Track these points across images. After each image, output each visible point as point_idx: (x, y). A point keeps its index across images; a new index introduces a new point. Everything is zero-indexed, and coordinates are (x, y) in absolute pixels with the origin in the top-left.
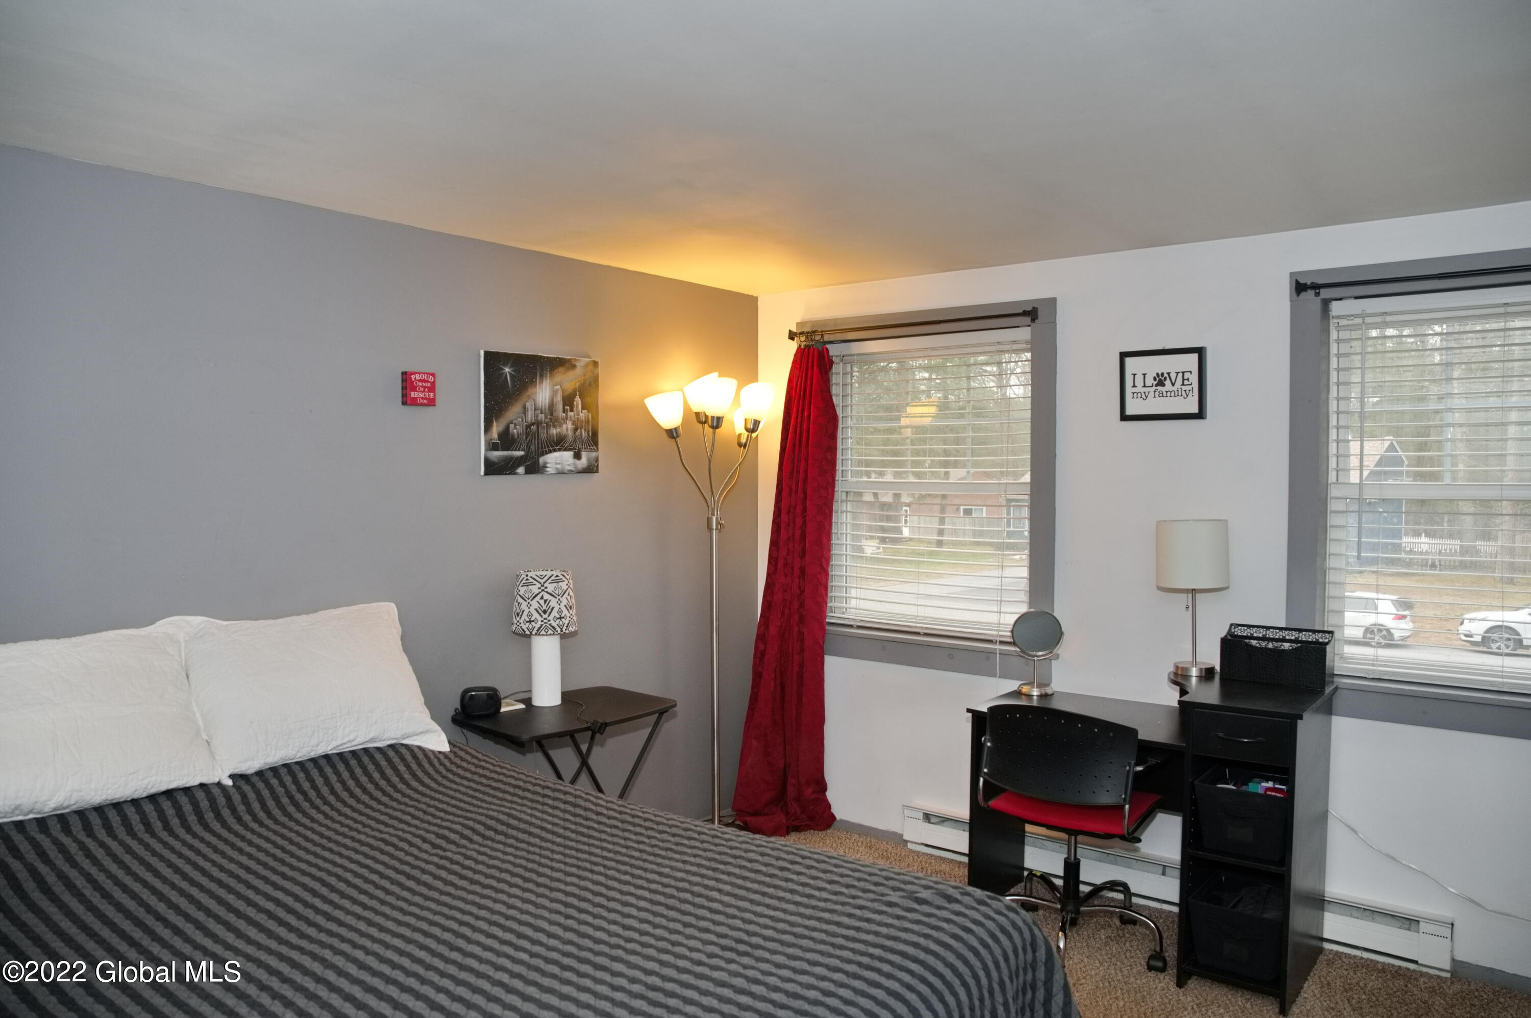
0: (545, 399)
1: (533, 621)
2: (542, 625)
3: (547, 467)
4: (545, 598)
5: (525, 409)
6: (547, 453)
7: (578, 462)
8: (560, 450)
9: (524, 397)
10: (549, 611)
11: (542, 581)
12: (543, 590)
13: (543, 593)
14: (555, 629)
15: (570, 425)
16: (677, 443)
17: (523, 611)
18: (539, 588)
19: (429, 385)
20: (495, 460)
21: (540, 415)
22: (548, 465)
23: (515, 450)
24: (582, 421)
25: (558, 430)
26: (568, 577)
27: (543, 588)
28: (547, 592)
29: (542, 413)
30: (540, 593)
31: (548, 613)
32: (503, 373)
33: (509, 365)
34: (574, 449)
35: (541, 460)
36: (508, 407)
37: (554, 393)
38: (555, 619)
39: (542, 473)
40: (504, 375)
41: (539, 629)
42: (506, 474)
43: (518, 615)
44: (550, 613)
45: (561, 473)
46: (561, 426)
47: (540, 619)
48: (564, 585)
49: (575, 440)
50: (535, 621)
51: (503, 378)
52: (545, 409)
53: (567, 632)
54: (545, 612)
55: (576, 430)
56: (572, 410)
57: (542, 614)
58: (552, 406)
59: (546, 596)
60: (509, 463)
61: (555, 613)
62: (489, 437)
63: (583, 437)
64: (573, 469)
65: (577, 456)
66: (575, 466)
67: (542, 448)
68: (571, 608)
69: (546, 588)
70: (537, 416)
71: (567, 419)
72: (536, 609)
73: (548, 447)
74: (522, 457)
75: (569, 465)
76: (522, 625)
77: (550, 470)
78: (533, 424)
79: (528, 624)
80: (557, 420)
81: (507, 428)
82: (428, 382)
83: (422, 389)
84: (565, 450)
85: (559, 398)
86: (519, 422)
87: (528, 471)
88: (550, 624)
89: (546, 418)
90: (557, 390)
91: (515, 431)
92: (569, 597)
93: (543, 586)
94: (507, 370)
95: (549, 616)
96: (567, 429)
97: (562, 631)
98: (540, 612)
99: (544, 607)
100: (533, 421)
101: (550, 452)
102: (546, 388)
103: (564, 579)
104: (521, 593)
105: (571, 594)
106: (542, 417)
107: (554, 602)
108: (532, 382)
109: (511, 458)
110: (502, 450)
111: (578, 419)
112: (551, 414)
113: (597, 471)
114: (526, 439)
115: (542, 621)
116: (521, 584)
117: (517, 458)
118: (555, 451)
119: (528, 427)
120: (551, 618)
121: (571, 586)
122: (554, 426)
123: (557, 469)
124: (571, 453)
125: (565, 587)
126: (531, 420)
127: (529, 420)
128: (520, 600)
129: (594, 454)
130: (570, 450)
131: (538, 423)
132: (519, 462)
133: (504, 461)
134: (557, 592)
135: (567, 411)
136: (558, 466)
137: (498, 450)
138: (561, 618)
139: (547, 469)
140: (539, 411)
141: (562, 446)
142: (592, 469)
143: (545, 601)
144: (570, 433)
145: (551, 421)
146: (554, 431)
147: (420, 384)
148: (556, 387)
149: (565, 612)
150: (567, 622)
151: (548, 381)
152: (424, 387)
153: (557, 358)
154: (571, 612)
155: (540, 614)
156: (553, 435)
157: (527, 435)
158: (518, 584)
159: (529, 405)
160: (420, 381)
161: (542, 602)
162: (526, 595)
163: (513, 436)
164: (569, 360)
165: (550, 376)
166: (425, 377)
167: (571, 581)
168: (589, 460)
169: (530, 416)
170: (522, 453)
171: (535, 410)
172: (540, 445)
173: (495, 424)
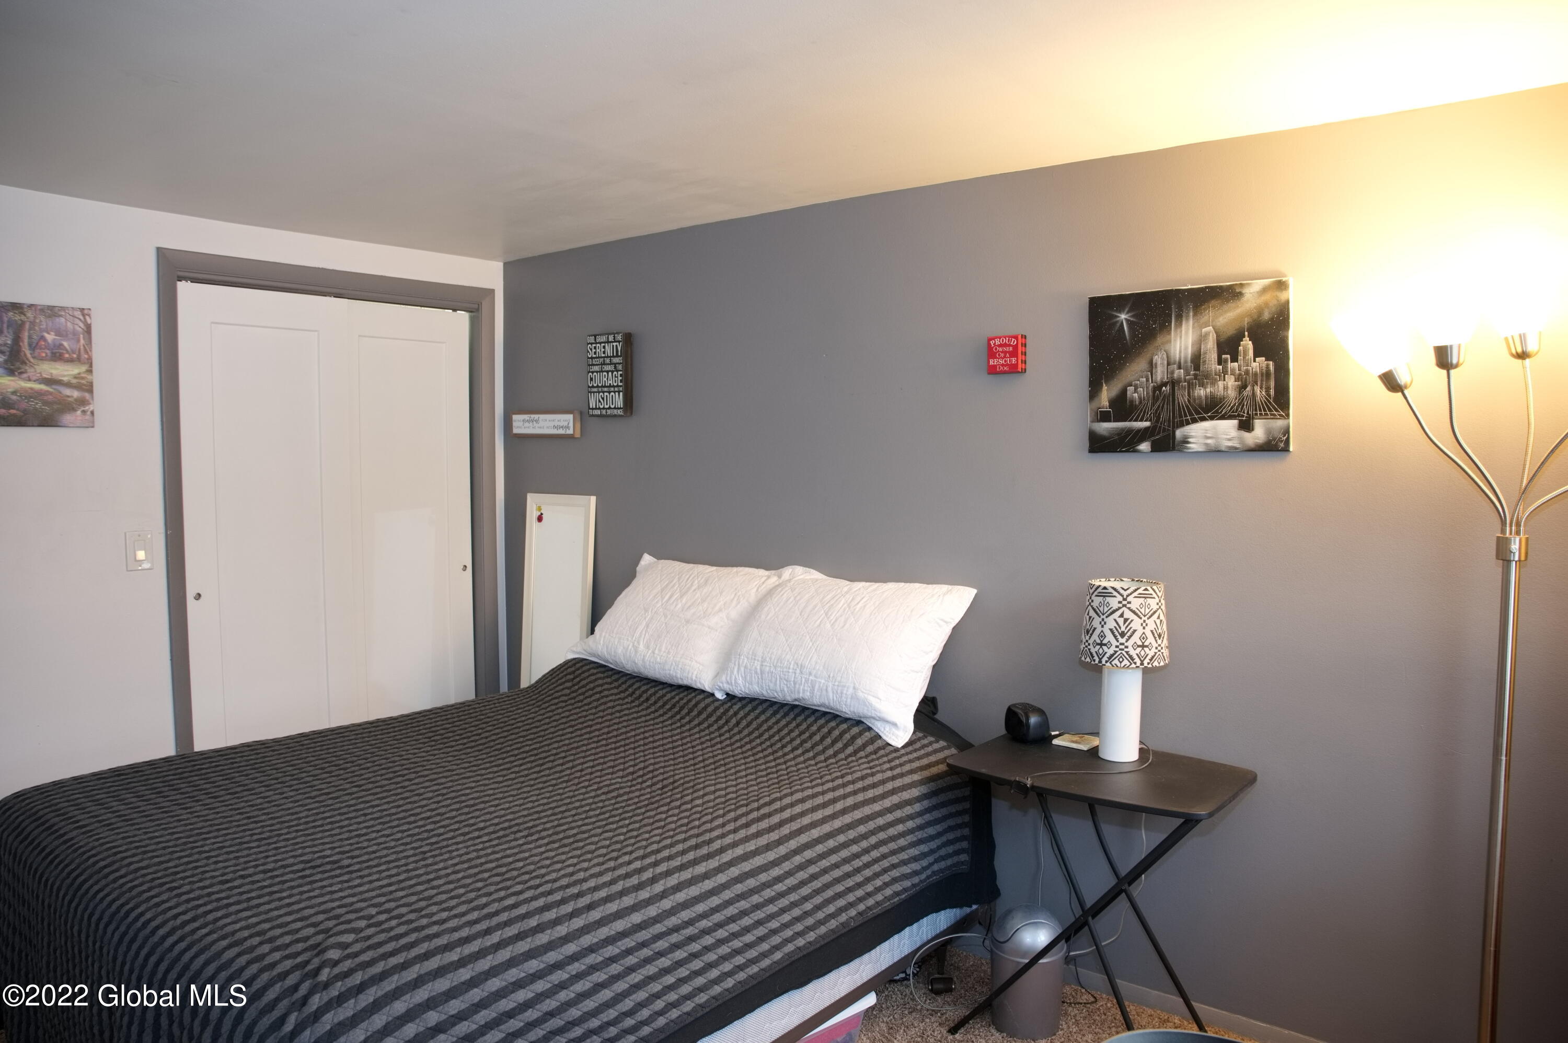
0: (1186, 348)
1: (1105, 645)
2: (1116, 652)
3: (1188, 443)
4: (1125, 616)
5: (1152, 366)
6: (1188, 423)
7: (1246, 435)
8: (1212, 418)
9: (1151, 348)
10: (1129, 634)
11: (1125, 594)
12: (1124, 606)
13: (1124, 608)
14: (1133, 660)
15: (1231, 381)
16: (1406, 398)
17: (1095, 629)
18: (1120, 602)
19: (1011, 349)
20: (1105, 433)
21: (1177, 372)
22: (1190, 440)
23: (1136, 420)
24: (1256, 374)
25: (1208, 390)
26: (1160, 594)
27: (1125, 602)
28: (1129, 608)
29: (1180, 368)
30: (1120, 608)
31: (1126, 637)
32: (1117, 322)
33: (1127, 310)
34: (1239, 415)
35: (1179, 433)
36: (1124, 364)
37: (1201, 339)
38: (1136, 646)
39: (1179, 451)
40: (1118, 325)
41: (1112, 656)
42: (1121, 451)
43: (1088, 632)
44: (1130, 637)
45: (1214, 452)
46: (1214, 383)
47: (1114, 643)
48: (1153, 603)
49: (1241, 403)
50: (1108, 645)
51: (1117, 328)
52: (1186, 362)
53: (1150, 666)
54: (1123, 635)
55: (1243, 387)
56: (1234, 359)
57: (1119, 637)
58: (1197, 359)
59: (1128, 614)
60: (1126, 436)
61: (1136, 639)
62: (1095, 404)
63: (1258, 399)
64: (1238, 445)
65: (1246, 426)
66: (1241, 440)
67: (1181, 416)
68: (1160, 636)
69: (1129, 603)
70: (1173, 373)
71: (1225, 372)
72: (1111, 630)
73: (1191, 414)
74: (1147, 429)
75: (1229, 440)
76: (1091, 647)
77: (1194, 446)
78: (1165, 384)
79: (1098, 647)
80: (1207, 376)
81: (1124, 392)
82: (1010, 345)
83: (1002, 355)
84: (1223, 418)
85: (1211, 346)
86: (1142, 383)
87: (1157, 448)
88: (1127, 652)
89: (1187, 373)
90: (1207, 334)
91: (1136, 395)
92: (1158, 622)
93: (1125, 600)
94: (1123, 316)
95: (1127, 641)
96: (1226, 388)
97: (1142, 664)
98: (1116, 633)
99: (1123, 629)
100: (1165, 380)
101: (1195, 421)
102: (1187, 333)
103: (1155, 595)
104: (1095, 604)
105: (1162, 617)
106: (1179, 373)
107: (1136, 624)
108: (1165, 326)
109: (1129, 431)
110: (1115, 421)
111: (1247, 372)
112: (1197, 368)
113: (1286, 449)
114: (1153, 405)
115: (1117, 647)
116: (1096, 593)
117: (1139, 431)
118: (1203, 419)
119: (1158, 388)
120: (1130, 643)
121: (1163, 607)
122: (1202, 385)
123: (1206, 444)
124: (1235, 422)
125: (1155, 607)
126: (1163, 378)
127: (1159, 379)
128: (1092, 613)
129: (1279, 423)
130: (1231, 417)
131: (1174, 383)
132: (1142, 435)
133: (1118, 434)
134: (1143, 611)
135: (1226, 361)
136: (1209, 441)
137: (1110, 421)
138: (1143, 646)
139: (1189, 445)
140: (1175, 366)
141: (1217, 412)
142: (1276, 445)
143: (1126, 620)
144: (1232, 394)
145: (1196, 378)
146: (1201, 392)
147: (1001, 349)
148: (1204, 330)
149: (1150, 639)
150: (1151, 654)
151: (1191, 322)
152: (1005, 352)
153: (1206, 288)
154: (1159, 642)
155: (1115, 636)
156: (1200, 397)
157: (1155, 399)
158: (1091, 591)
159: (1159, 359)
160: (1000, 346)
161: (1121, 621)
162: (1101, 609)
163: (1132, 401)
164: (1231, 287)
165: (1195, 315)
166: (1006, 341)
167: (1163, 602)
168: (1268, 431)
169: (1160, 374)
170: (1147, 424)
171: (1169, 364)
172: (1177, 412)
173: (1105, 388)
